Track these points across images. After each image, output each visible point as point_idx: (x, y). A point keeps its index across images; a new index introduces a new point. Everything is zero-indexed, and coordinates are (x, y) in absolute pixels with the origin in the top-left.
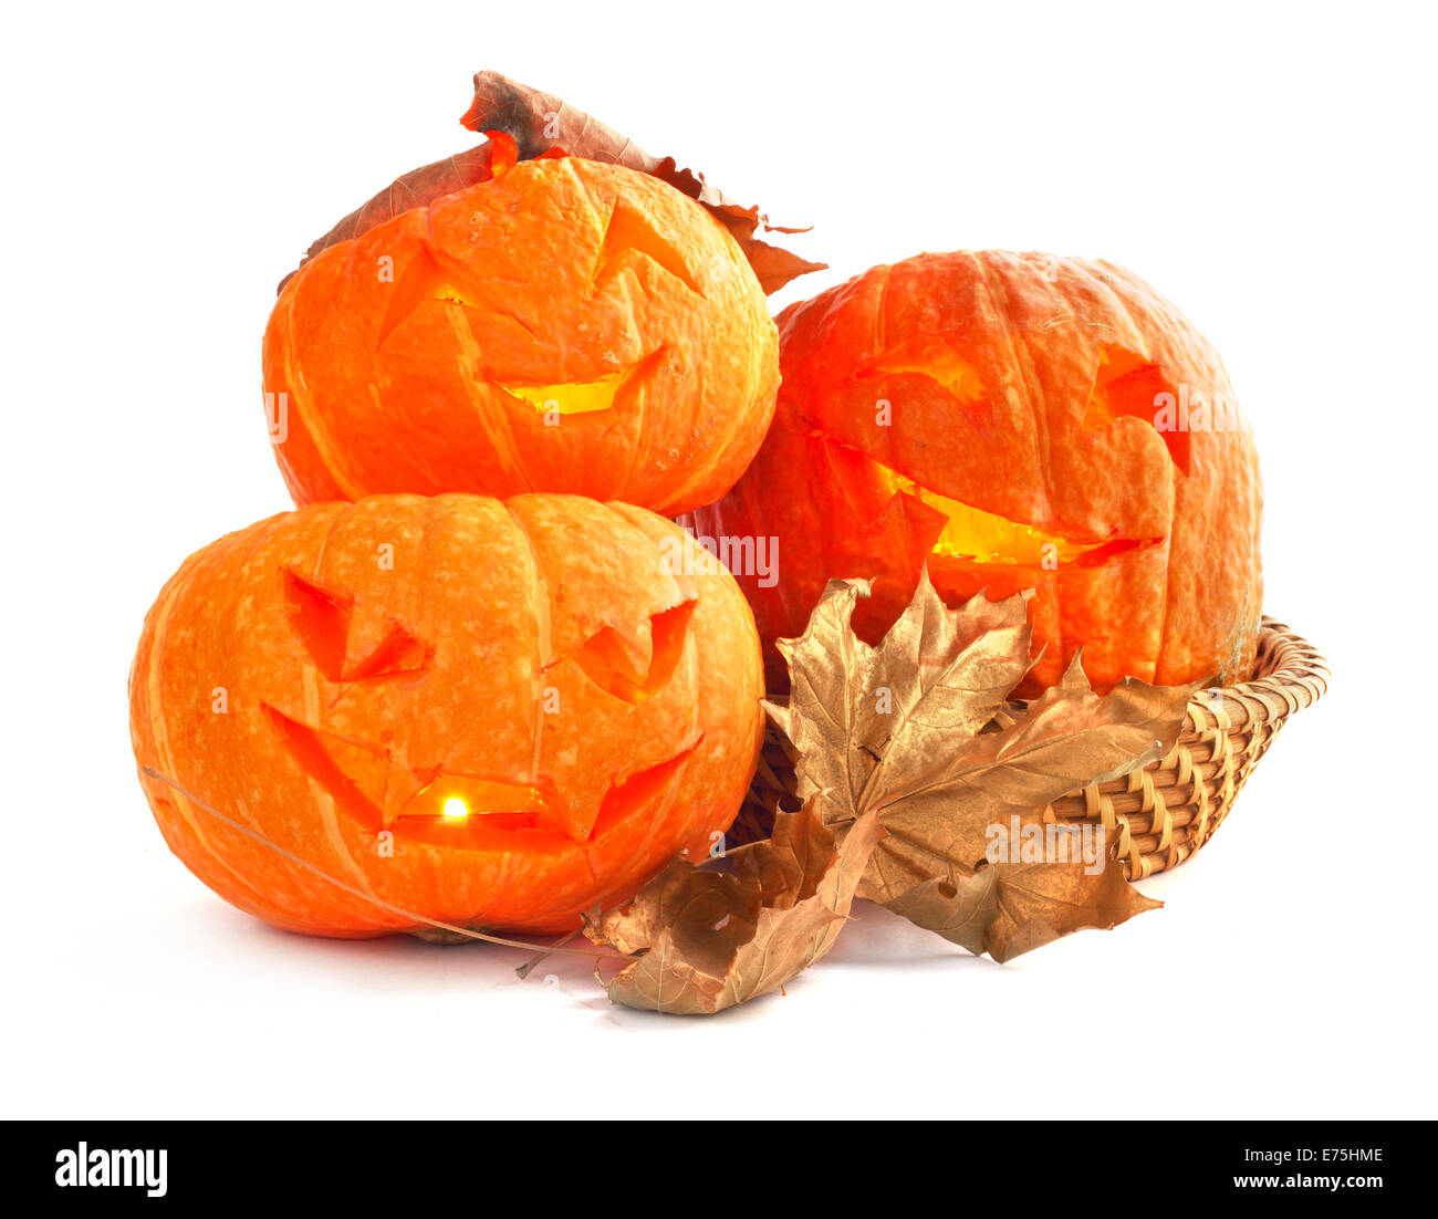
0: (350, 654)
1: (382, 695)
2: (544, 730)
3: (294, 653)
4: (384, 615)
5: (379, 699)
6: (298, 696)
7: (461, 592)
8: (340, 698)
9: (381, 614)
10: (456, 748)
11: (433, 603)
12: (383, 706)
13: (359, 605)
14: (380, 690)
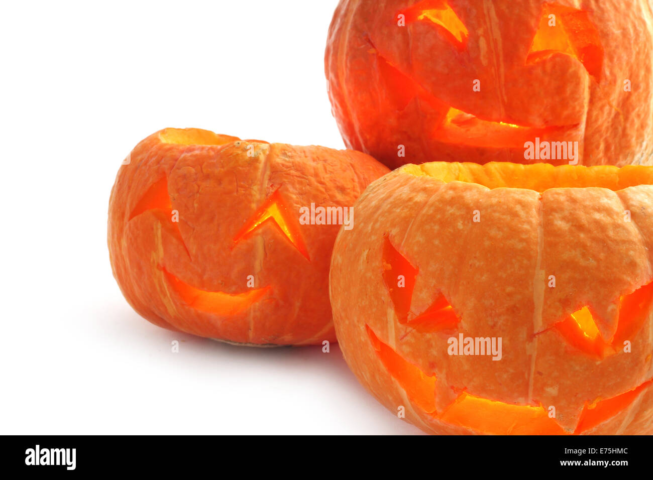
0: (413, 309)
1: (430, 339)
2: (535, 374)
3: (383, 298)
4: (434, 286)
5: (428, 341)
6: (384, 327)
7: (484, 278)
8: (405, 336)
9: (432, 285)
10: (475, 379)
11: (465, 283)
12: (430, 346)
13: (421, 275)
14: (428, 336)
